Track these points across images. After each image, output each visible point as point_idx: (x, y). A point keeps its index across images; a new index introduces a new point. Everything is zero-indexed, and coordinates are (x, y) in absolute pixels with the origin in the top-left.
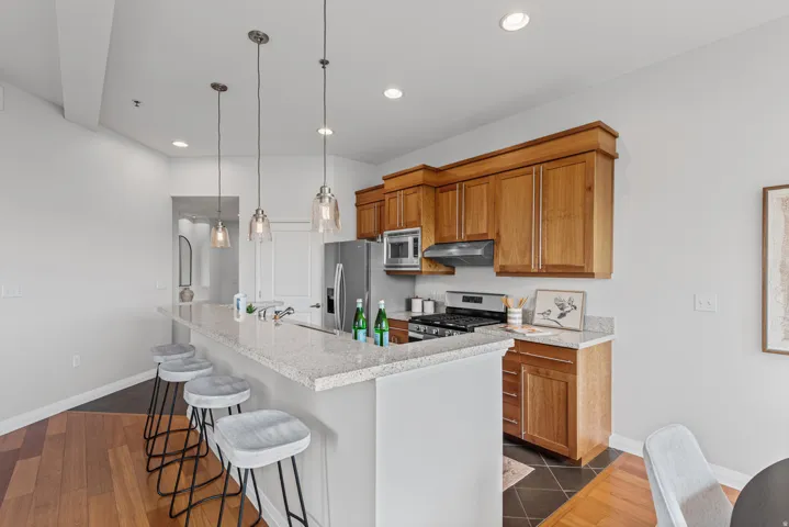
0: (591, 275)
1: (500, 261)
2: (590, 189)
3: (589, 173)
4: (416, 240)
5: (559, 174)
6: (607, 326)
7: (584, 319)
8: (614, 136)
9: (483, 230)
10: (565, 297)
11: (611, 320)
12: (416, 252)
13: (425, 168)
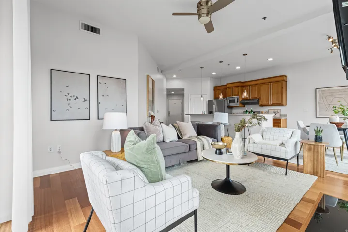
0: (283, 105)
1: (261, 103)
2: (282, 88)
3: (282, 85)
4: (238, 99)
5: (275, 85)
6: (285, 116)
7: (280, 115)
8: (287, 77)
9: (256, 96)
10: (276, 111)
11: (286, 115)
12: (238, 102)
13: (240, 82)
